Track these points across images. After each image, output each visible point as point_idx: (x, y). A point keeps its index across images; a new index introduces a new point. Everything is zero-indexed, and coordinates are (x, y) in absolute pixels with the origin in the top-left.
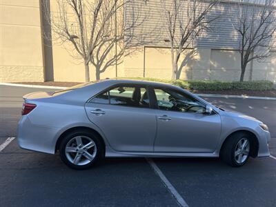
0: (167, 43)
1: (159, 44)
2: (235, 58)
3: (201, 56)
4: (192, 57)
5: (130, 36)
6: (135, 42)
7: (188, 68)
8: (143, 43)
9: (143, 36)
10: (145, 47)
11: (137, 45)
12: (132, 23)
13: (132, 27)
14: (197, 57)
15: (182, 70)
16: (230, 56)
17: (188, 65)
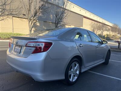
0: (24, 16)
1: (20, 16)
2: (52, 26)
3: (40, 24)
4: (36, 24)
5: (4, 10)
6: (7, 13)
7: (34, 29)
8: (11, 14)
9: (11, 10)
10: (13, 16)
11: (8, 15)
12: (4, 2)
13: (4, 4)
14: (38, 24)
15: (32, 30)
16: (50, 25)
17: (35, 28)
